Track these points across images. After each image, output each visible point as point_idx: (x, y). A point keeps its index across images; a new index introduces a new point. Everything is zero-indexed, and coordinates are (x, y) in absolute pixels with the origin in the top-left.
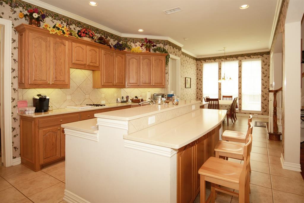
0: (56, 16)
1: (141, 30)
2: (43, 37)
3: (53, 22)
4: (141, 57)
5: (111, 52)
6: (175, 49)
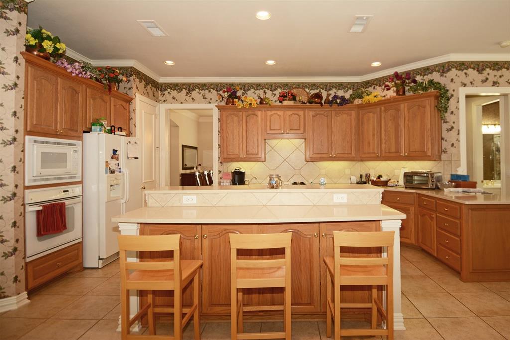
0: (258, 86)
1: (376, 64)
2: (235, 113)
3: (255, 93)
4: (383, 108)
5: (326, 111)
6: (490, 72)
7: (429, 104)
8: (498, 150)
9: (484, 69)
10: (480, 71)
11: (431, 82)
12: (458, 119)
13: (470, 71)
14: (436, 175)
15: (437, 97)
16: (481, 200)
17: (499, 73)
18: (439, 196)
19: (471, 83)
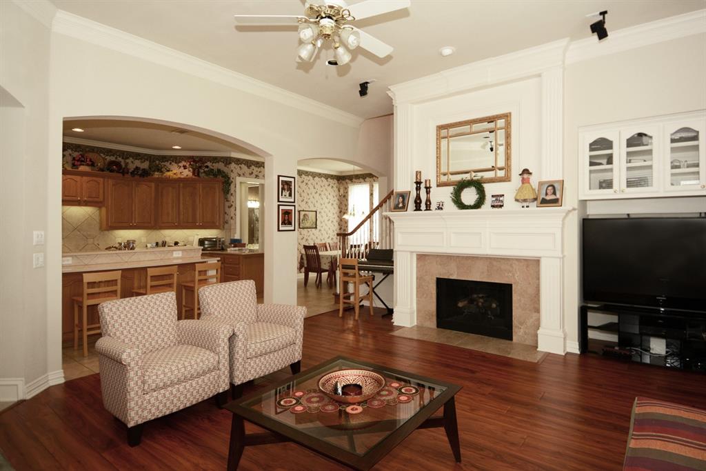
4: (181, 185)
6: (255, 168)
7: (218, 187)
8: (257, 220)
9: (250, 166)
10: (249, 167)
11: (219, 171)
12: (235, 199)
13: (243, 166)
14: (222, 240)
15: (223, 183)
16: (247, 252)
17: (259, 170)
18: (224, 252)
19: (243, 174)
